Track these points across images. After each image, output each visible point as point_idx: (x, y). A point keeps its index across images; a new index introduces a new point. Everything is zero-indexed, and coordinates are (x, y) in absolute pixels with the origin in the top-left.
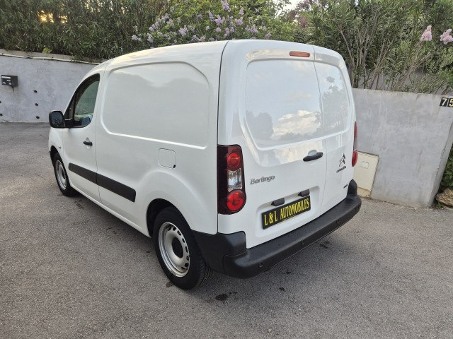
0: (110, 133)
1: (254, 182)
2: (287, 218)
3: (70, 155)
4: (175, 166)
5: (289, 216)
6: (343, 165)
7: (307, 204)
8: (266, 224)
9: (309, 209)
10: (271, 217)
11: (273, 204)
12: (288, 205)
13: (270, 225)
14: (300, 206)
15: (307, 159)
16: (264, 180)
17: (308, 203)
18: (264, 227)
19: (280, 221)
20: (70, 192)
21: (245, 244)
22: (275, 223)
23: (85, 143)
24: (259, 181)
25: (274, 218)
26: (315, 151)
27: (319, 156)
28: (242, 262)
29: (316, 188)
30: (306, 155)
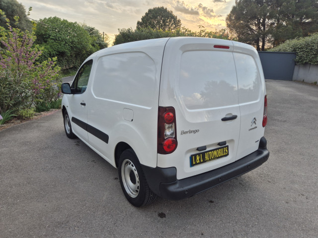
0: (95, 97)
1: (183, 133)
2: (210, 160)
3: (73, 112)
4: (132, 120)
5: (212, 159)
6: (254, 126)
7: (225, 151)
8: (194, 163)
9: (228, 154)
10: (198, 158)
11: (198, 149)
12: (211, 151)
13: (197, 164)
14: (220, 152)
15: (224, 120)
16: (191, 132)
17: (227, 151)
18: (192, 165)
19: (204, 161)
20: (72, 136)
21: (175, 176)
22: (200, 163)
23: (82, 104)
24: (187, 132)
25: (200, 159)
26: (231, 114)
27: (234, 117)
28: (173, 188)
29: (232, 141)
30: (224, 116)
